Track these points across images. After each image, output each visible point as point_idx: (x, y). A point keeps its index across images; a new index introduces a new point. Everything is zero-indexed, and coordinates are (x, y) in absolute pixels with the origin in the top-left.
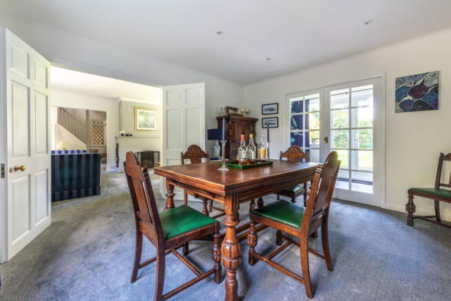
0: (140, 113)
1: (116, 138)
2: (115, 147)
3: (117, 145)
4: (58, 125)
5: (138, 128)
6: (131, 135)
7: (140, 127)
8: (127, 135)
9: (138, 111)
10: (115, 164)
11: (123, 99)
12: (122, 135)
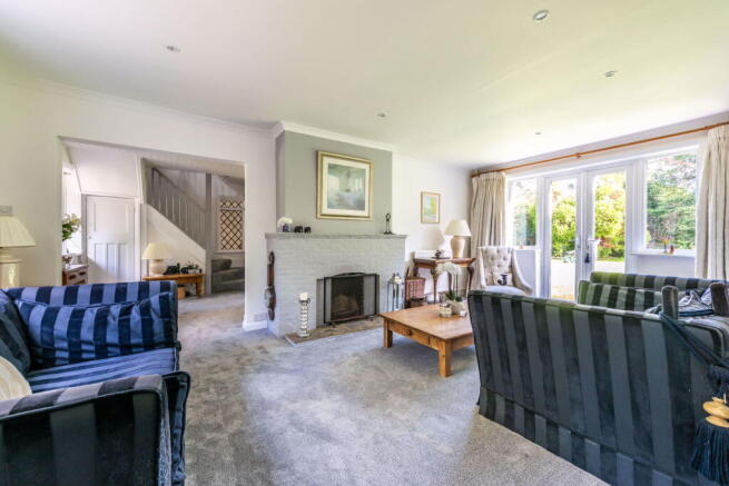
0: (332, 167)
1: (268, 237)
2: (265, 262)
3: (272, 257)
4: (146, 206)
5: (326, 210)
6: (308, 230)
7: (330, 206)
8: (298, 229)
9: (327, 161)
10: (266, 310)
11: (288, 127)
12: (285, 228)
